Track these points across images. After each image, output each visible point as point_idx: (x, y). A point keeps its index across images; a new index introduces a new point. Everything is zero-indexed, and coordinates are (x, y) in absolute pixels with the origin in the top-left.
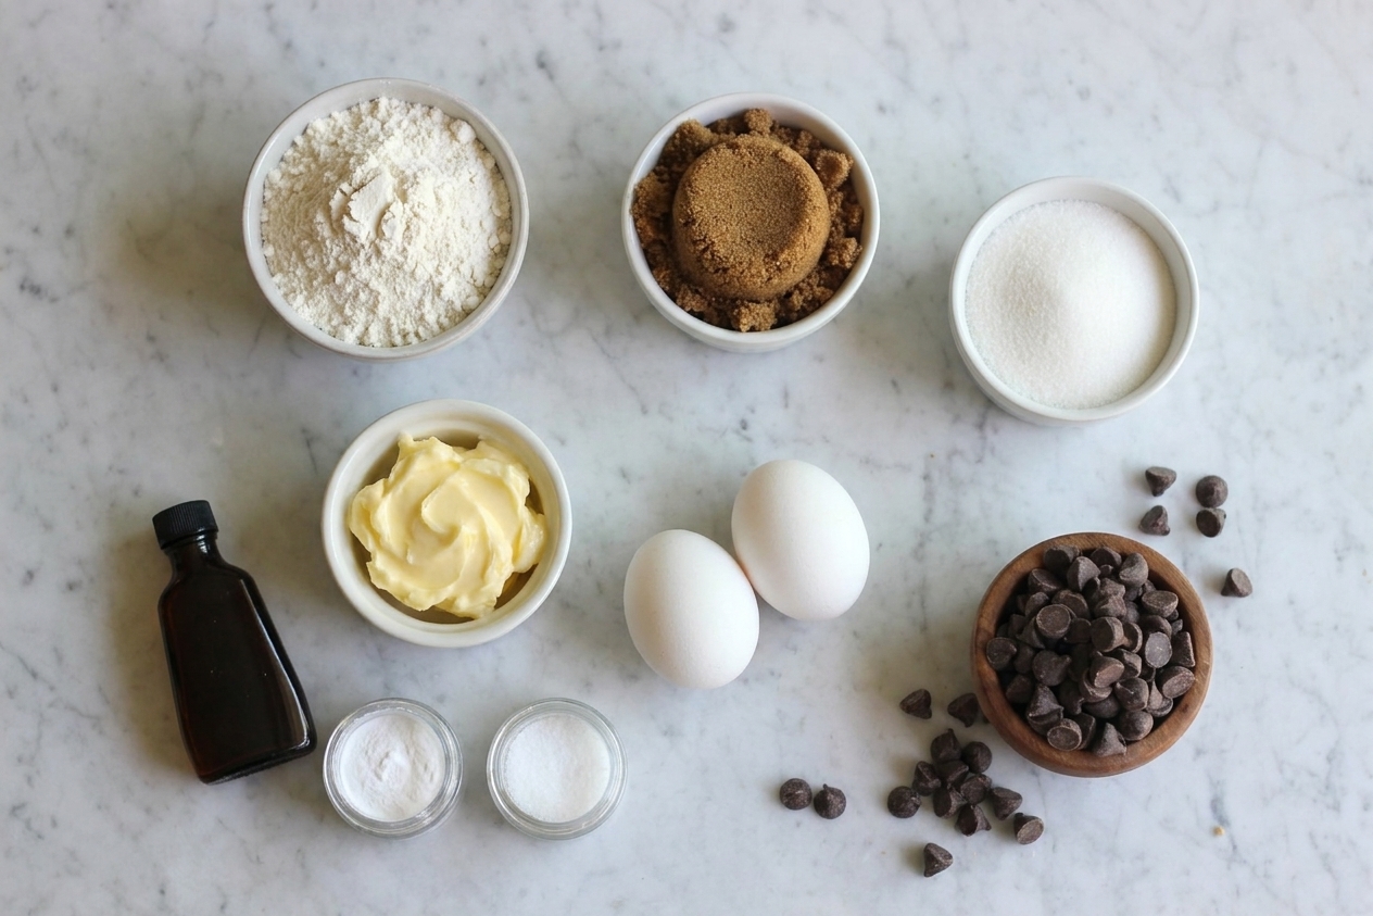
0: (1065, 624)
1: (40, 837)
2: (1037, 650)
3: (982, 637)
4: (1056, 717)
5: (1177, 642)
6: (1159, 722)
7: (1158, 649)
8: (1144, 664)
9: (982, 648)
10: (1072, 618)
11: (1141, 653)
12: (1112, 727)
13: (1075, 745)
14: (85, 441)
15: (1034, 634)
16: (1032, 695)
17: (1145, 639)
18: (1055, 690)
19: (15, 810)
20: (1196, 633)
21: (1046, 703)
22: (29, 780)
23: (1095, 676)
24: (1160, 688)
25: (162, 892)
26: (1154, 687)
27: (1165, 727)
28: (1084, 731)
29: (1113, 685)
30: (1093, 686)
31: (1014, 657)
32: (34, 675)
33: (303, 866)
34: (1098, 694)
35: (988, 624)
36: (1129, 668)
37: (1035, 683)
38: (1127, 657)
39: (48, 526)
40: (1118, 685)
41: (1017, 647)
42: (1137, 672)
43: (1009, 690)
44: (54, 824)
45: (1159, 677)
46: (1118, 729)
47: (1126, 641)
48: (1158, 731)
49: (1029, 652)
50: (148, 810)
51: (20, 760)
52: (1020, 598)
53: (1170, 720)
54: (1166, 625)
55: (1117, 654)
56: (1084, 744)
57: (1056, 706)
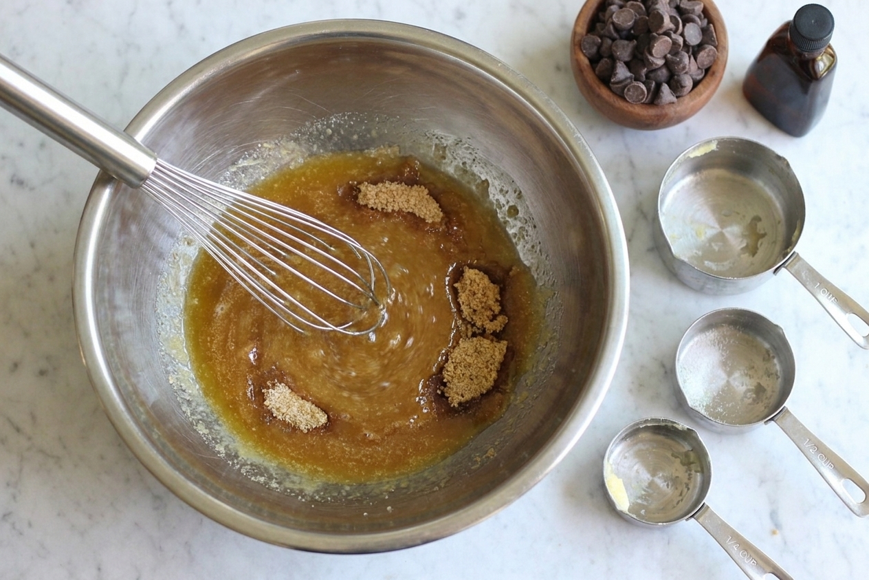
0: (632, 18)
1: (21, 534)
2: (614, 40)
3: (578, 38)
4: (629, 81)
5: (704, 31)
6: (696, 84)
7: (693, 34)
8: (685, 41)
9: (577, 44)
10: (636, 16)
11: (682, 35)
12: (666, 85)
13: (642, 99)
14: (51, 279)
15: (611, 27)
16: (612, 70)
17: (684, 26)
18: (627, 64)
19: (6, 516)
20: (716, 25)
21: (622, 72)
22: (14, 497)
23: (654, 46)
24: (695, 59)
25: (99, 569)
26: (692, 58)
27: (700, 87)
28: (649, 90)
29: (665, 57)
30: (652, 55)
31: (600, 46)
32: (18, 430)
33: (189, 553)
34: (655, 61)
35: (582, 29)
36: (675, 43)
37: (613, 59)
38: (674, 36)
39: (27, 335)
40: (669, 56)
41: (601, 39)
42: (680, 45)
43: (597, 69)
44: (30, 525)
45: (695, 51)
46: (669, 86)
47: (672, 26)
48: (696, 90)
49: (609, 41)
50: (90, 517)
51: (8, 485)
52: (600, 14)
53: (704, 82)
54: (697, 19)
55: (667, 34)
56: (649, 97)
57: (629, 74)
